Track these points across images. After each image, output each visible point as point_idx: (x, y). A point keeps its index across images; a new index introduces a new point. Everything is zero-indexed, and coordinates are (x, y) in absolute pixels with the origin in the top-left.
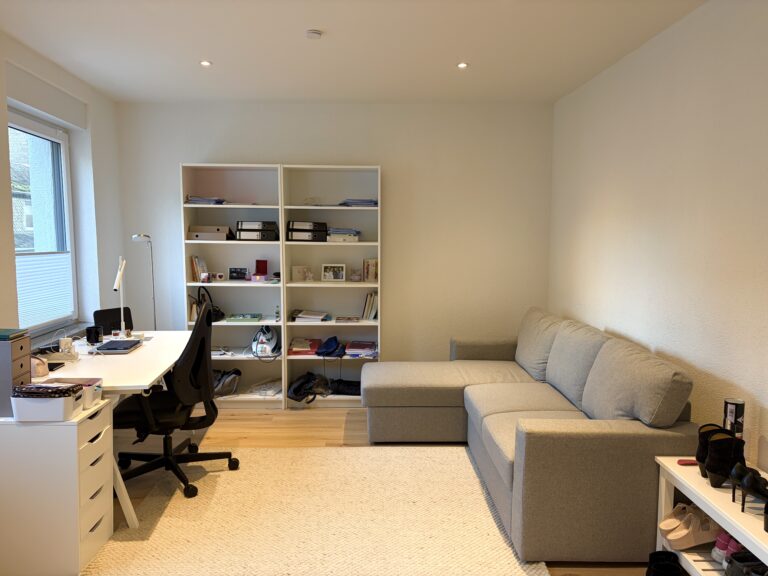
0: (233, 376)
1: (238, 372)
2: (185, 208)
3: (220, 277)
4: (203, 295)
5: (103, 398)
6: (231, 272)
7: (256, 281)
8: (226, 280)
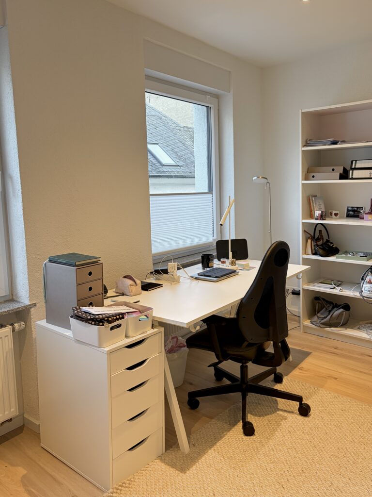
0: (341, 310)
1: (347, 307)
2: (303, 151)
3: (336, 215)
4: (320, 231)
5: (153, 327)
6: (348, 211)
7: (367, 220)
8: (341, 218)
